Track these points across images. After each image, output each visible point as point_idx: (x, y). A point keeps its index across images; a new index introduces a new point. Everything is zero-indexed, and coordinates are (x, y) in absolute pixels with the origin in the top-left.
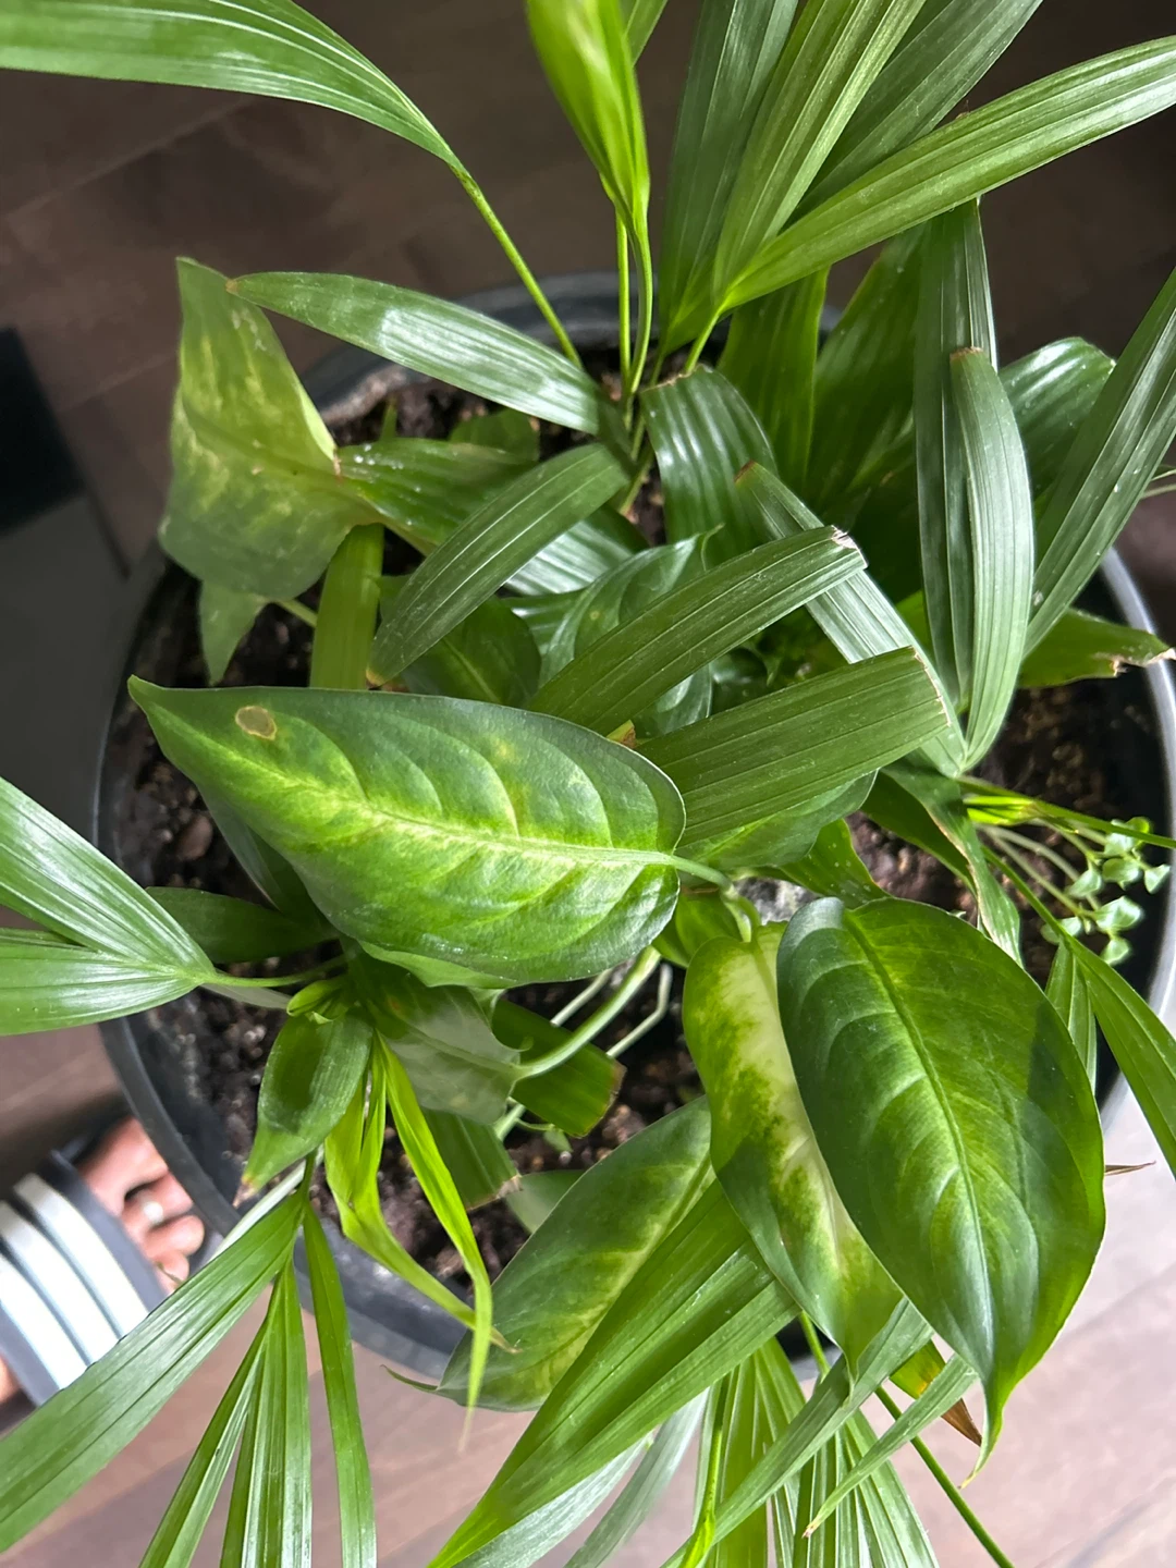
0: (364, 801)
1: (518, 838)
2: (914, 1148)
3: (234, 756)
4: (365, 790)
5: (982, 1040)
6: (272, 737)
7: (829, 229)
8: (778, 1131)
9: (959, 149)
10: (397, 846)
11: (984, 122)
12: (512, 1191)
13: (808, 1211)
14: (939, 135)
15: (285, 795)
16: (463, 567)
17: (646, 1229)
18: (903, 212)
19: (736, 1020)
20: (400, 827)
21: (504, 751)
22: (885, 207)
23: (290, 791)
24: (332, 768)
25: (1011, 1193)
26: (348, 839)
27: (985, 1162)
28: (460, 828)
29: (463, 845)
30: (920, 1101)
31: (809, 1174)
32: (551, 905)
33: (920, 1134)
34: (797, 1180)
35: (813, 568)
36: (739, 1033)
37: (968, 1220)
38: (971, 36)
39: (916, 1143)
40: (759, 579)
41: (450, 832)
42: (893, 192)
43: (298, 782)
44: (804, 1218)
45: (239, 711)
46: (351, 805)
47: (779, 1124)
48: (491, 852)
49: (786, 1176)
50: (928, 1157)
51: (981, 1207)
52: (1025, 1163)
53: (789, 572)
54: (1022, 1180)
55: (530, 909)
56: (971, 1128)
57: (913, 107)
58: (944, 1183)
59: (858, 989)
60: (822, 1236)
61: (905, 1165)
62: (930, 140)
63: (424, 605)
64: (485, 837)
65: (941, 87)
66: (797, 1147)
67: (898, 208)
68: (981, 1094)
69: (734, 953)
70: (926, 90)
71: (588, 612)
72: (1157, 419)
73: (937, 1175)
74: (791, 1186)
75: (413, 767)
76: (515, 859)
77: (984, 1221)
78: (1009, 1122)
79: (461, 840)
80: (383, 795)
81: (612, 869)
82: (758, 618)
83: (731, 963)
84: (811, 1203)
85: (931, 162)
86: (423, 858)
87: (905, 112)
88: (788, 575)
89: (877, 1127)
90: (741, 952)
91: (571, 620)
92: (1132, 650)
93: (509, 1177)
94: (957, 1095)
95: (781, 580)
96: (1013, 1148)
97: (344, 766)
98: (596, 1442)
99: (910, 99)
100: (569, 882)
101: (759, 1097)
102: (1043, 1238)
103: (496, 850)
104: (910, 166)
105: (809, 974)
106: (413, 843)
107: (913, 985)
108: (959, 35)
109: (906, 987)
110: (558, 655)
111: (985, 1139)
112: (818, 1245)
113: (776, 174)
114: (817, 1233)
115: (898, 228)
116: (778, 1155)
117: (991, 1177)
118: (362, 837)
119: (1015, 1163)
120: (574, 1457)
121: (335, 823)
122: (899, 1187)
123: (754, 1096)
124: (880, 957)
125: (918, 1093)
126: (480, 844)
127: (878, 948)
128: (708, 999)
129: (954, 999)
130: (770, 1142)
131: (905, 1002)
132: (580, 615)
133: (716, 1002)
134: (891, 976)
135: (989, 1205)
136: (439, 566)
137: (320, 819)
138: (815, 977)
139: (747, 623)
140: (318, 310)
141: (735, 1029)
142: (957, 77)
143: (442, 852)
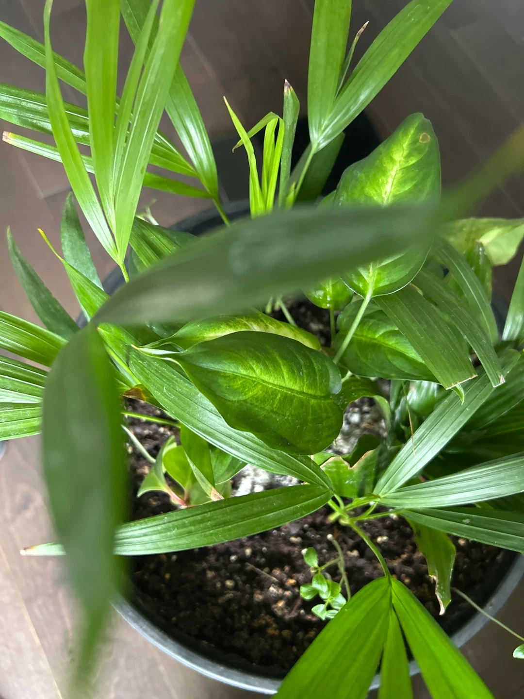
0: (399, 168)
3: (412, 131)
4: (404, 168)
5: (296, 420)
6: (420, 141)
10: (384, 178)
15: (401, 144)
20: (390, 180)
23: (402, 146)
24: (412, 158)
25: (247, 397)
27: (258, 391)
43: (405, 148)
45: (427, 134)
46: (398, 164)
51: (245, 380)
52: (257, 409)
56: (270, 393)
58: (254, 367)
59: (311, 380)
60: (224, 330)
68: (279, 405)
75: (414, 182)
77: (240, 378)
78: (271, 411)
80: (402, 174)
86: (379, 187)
94: (280, 395)
96: (263, 407)
97: (413, 161)
98: (144, 243)
107: (312, 406)
109: (311, 403)
111: (266, 396)
112: (221, 327)
114: (225, 328)
117: (253, 390)
119: (257, 404)
120: (138, 235)
125: (282, 378)
131: (307, 398)
134: (314, 400)
135: (244, 383)
137: (392, 154)
143: (381, 194)
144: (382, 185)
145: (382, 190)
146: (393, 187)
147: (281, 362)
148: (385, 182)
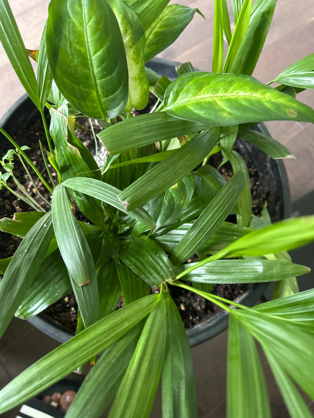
0: (259, 98)
1: (214, 98)
2: (99, 31)
4: (260, 100)
5: (74, 70)
6: (287, 110)
7: (136, 313)
8: (131, 44)
9: (97, 342)
10: (248, 89)
11: (90, 353)
12: (177, 66)
13: (123, 23)
14: (104, 347)
16: (226, 202)
17: (154, 36)
18: (112, 320)
19: (138, 81)
20: (248, 94)
21: (225, 115)
22: (119, 321)
23: (279, 97)
24: (270, 104)
25: (73, 18)
26: (261, 90)
27: (79, 27)
28: (232, 97)
29: (230, 93)
30: (95, 47)
31: (123, 32)
32: (201, 85)
33: (96, 36)
34: (126, 31)
35: (135, 192)
36: (138, 76)
37: (85, 10)
38: (101, 377)
39: (98, 32)
40: (150, 188)
41: (234, 95)
42: (117, 325)
43: (277, 101)
44: (124, 20)
46: (262, 97)
47: (130, 46)
48: (222, 93)
49: (129, 32)
50: (95, 28)
51: (82, 13)
52: (68, 27)
53: (141, 191)
54: (69, 22)
55: (207, 84)
56: (82, 39)
57: (116, 353)
58: (92, 20)
59: (107, 87)
61: (102, 26)
62: (107, 345)
63: (235, 189)
64: (224, 96)
65: (108, 360)
66: (126, 40)
67: (115, 321)
68: (77, 50)
69: (136, 105)
70: (113, 359)
71: (184, 203)
72: (16, 269)
73: (94, 22)
74: (127, 29)
75: (250, 106)
76: (214, 93)
77: (81, 9)
78: (70, 41)
79: (231, 94)
81: (185, 99)
82: (150, 175)
83: (138, 102)
84: (122, 24)
85: (106, 337)
86: (240, 87)
87: (118, 352)
88: (142, 189)
89: (107, 39)
90: (134, 105)
91: (188, 199)
92: (9, 223)
93: (178, 70)
94: (84, 50)
95: (144, 187)
96: (71, 32)
97: (268, 105)
99: (118, 355)
100: (197, 92)
101: (135, 55)
102: (65, 6)
103: (220, 94)
104: (113, 335)
105: (119, 92)
106: (244, 90)
107: (90, 91)
108: (105, 377)
109: (92, 91)
110: (191, 189)
111: (78, 35)
113: (156, 329)
115: (114, 314)
116: (131, 38)
117: (78, 22)
118: (257, 91)
119: (71, 27)
121: (265, 92)
122: (103, 20)
123: (136, 55)
124: (98, 102)
125: (95, 51)
126: (225, 94)
127: (98, 105)
128: (143, 91)
129: (79, 86)
130: (133, 41)
131: (93, 85)
132: (186, 201)
133: (142, 90)
134: (96, 95)
135: (80, 14)
136: (232, 202)
138: (118, 91)
139: (153, 173)
140: (283, 267)
141: (139, 78)
142: (103, 364)
143: (235, 90)
144: (242, 89)
145: (239, 90)
146: (243, 97)
147: (104, 48)
148: (245, 91)
